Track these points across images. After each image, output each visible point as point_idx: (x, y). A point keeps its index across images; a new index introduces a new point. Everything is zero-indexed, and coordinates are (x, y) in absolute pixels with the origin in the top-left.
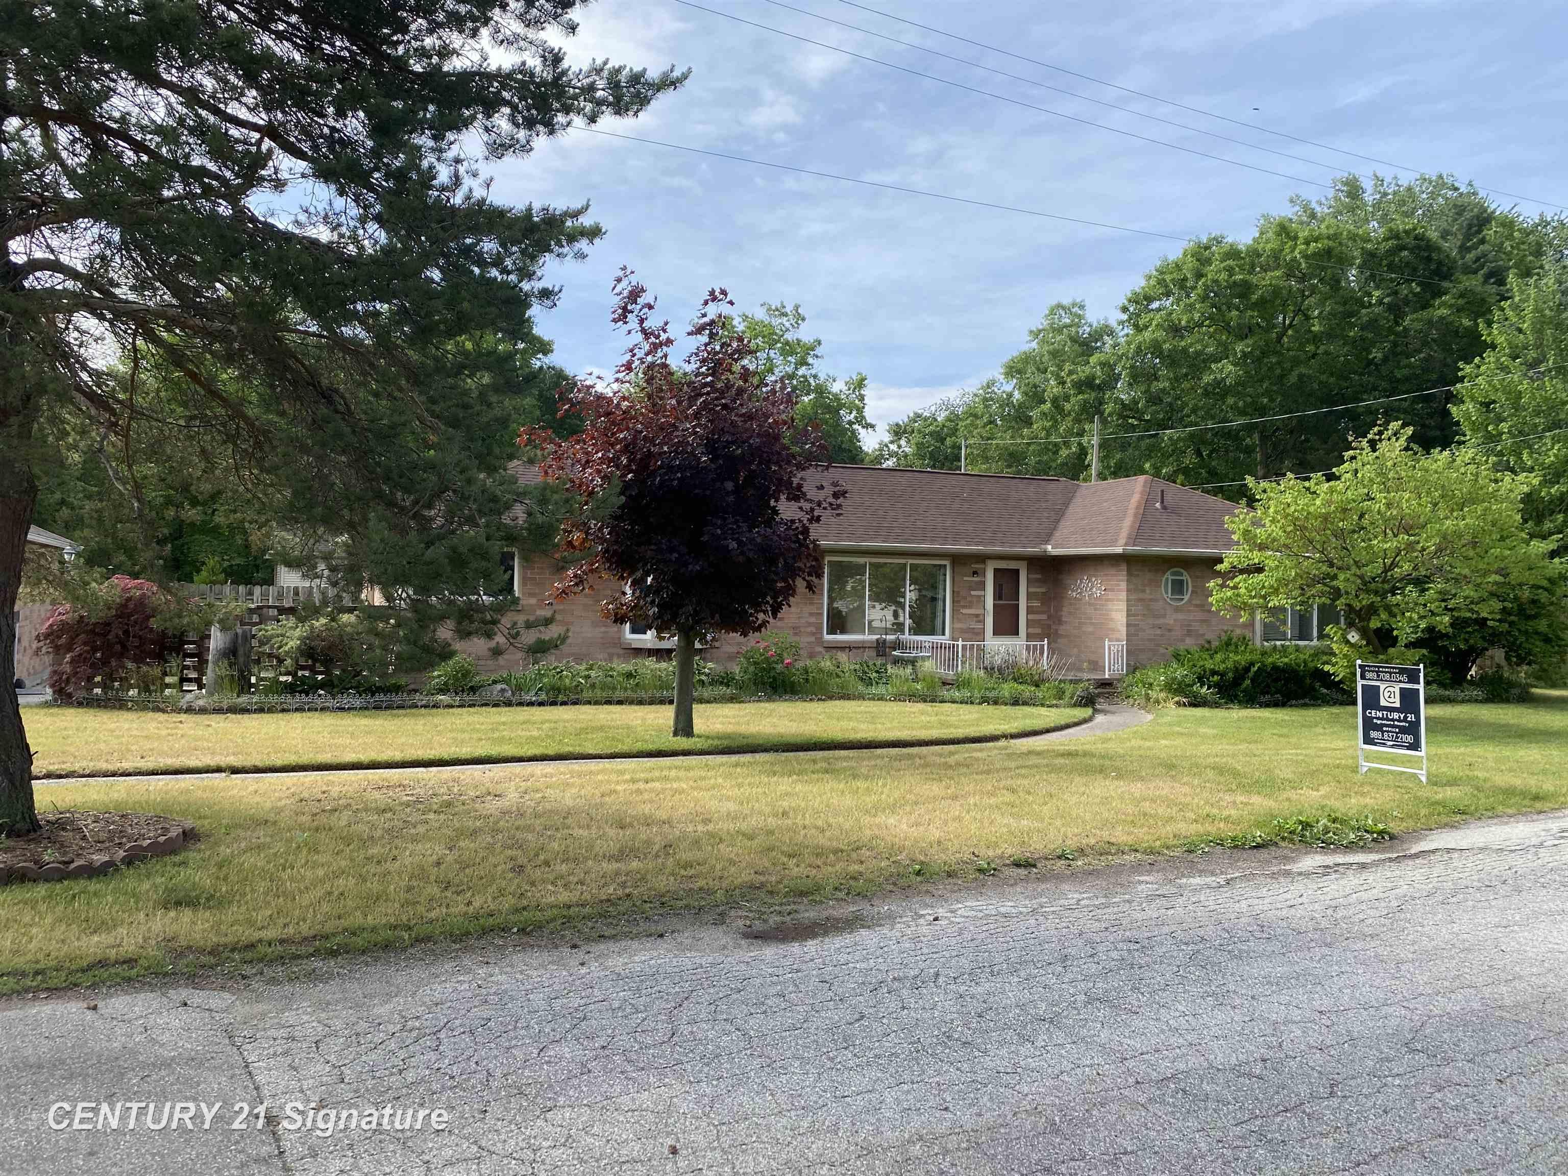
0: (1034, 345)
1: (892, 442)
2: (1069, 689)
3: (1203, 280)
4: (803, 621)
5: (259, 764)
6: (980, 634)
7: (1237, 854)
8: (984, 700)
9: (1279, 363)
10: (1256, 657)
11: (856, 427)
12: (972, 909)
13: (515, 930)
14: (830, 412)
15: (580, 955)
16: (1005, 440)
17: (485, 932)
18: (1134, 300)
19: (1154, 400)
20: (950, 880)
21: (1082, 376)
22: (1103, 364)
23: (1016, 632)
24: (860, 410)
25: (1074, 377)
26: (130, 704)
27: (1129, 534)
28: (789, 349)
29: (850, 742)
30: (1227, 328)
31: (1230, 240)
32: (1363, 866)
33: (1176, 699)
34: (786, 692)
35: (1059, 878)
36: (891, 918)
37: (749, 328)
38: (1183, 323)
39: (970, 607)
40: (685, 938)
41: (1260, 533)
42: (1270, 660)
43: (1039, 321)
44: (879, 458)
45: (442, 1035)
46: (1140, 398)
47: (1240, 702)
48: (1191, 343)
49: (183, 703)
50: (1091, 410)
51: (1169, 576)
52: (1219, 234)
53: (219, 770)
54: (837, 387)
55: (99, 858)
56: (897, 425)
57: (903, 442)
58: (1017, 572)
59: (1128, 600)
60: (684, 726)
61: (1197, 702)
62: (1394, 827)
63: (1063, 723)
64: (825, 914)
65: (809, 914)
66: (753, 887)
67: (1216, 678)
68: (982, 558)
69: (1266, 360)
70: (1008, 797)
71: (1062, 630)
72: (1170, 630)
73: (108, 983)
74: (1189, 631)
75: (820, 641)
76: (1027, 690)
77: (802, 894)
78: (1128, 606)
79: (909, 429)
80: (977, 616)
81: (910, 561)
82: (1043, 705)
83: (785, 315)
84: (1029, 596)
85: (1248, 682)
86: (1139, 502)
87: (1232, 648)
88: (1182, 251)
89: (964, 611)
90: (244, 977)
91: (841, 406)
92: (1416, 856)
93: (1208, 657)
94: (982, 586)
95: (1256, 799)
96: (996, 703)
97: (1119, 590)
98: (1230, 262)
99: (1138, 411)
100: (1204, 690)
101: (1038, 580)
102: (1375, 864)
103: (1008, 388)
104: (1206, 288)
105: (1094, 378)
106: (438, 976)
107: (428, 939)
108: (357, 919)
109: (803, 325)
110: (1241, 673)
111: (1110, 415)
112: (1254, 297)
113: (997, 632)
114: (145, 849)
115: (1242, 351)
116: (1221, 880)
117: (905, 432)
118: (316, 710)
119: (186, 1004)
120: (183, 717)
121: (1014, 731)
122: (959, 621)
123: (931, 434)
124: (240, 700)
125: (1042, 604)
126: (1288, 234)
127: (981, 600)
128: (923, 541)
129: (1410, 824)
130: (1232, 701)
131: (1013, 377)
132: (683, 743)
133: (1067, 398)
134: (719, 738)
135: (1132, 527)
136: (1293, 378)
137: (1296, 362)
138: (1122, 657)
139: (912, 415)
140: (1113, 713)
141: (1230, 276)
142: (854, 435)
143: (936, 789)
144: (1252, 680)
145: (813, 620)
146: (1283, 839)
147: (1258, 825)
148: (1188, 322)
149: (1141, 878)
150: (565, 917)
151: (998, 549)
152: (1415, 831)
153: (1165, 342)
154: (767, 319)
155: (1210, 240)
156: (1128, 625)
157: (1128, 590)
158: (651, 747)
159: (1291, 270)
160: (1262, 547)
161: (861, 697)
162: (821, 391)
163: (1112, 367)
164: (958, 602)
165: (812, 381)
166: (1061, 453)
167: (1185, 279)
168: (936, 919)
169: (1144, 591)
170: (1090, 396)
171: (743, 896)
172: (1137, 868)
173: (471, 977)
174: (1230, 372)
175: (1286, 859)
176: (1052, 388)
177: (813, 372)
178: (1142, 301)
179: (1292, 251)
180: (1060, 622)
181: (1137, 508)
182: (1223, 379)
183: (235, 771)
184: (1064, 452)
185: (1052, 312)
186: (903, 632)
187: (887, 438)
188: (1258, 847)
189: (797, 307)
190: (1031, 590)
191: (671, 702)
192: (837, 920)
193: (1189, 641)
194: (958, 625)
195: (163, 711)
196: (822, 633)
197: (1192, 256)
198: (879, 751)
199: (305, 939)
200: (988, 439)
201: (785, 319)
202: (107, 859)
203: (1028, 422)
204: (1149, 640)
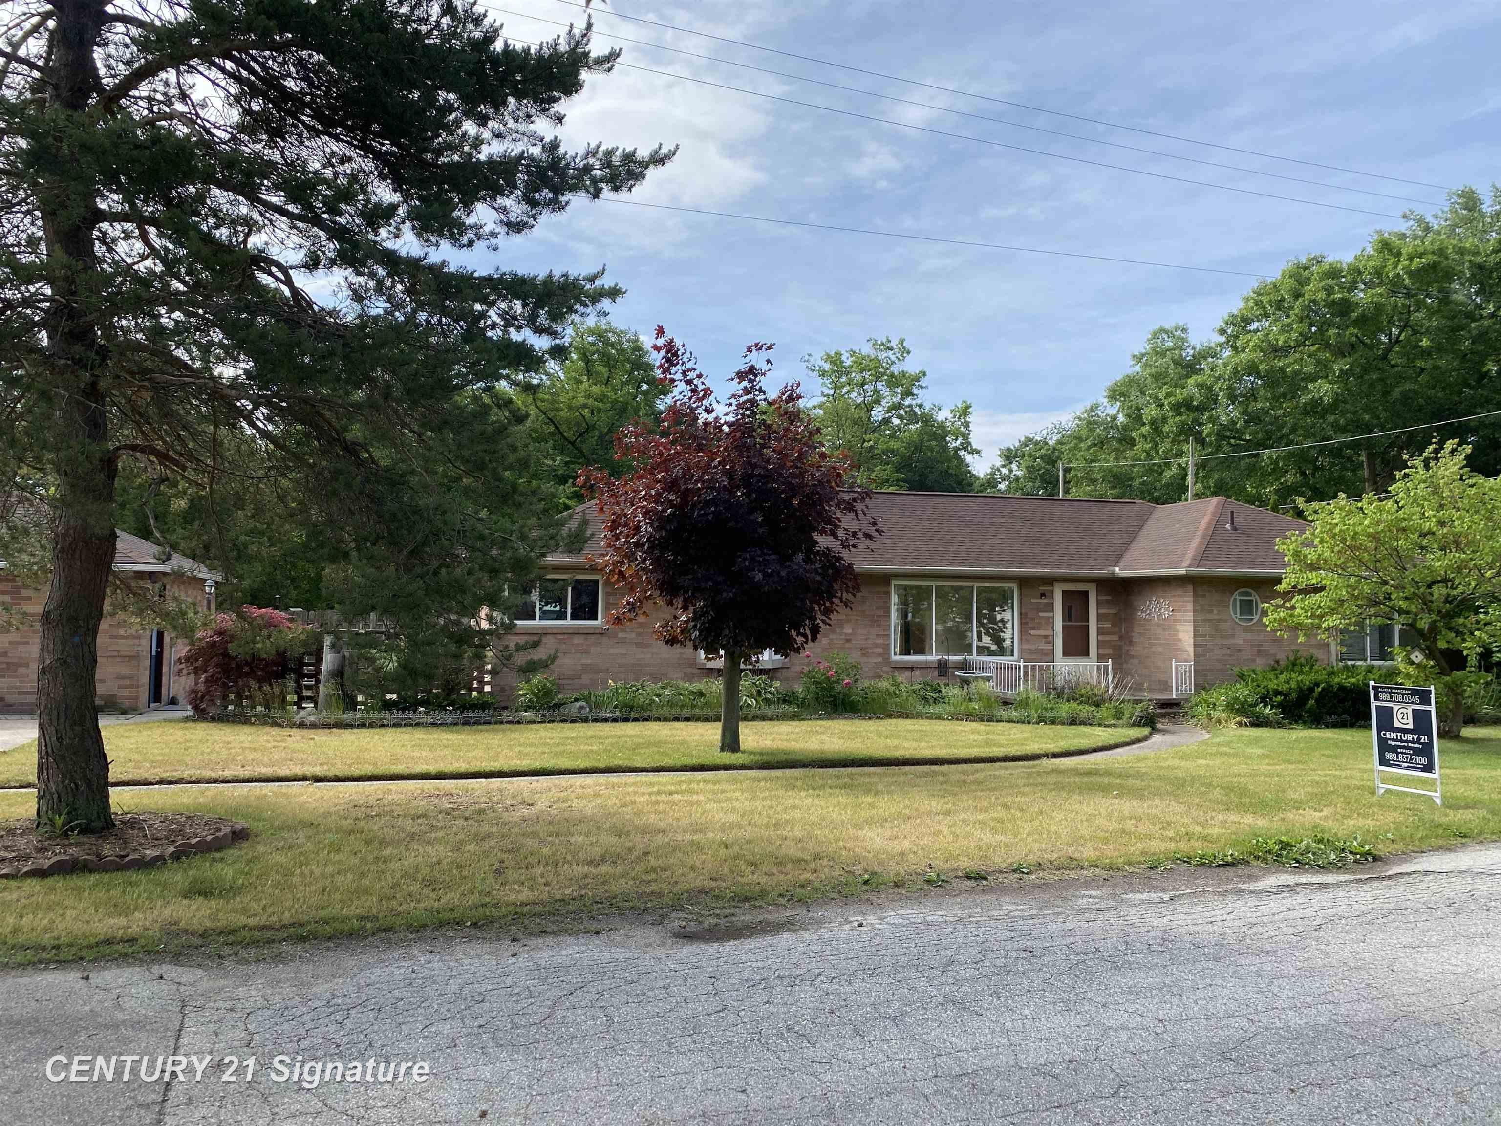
0: (1138, 368)
1: (1004, 466)
2: (1127, 708)
3: (1300, 300)
4: (870, 642)
5: (340, 774)
6: (1049, 655)
7: (1202, 870)
8: (1041, 720)
9: (1381, 380)
10: (1322, 676)
11: (961, 453)
12: (902, 916)
13: (468, 924)
14: (935, 439)
15: (517, 947)
16: (1107, 461)
17: (441, 924)
18: (1232, 321)
19: (1254, 419)
20: (896, 890)
21: (1180, 398)
22: (1200, 386)
23: (1086, 653)
24: (966, 436)
25: (1172, 399)
26: (253, 720)
27: (1194, 556)
28: (894, 381)
29: (888, 759)
30: (1327, 345)
31: (1330, 259)
32: (1323, 886)
33: (1238, 719)
34: (846, 711)
35: (1004, 890)
36: (820, 923)
37: (855, 362)
38: (1280, 343)
39: (1039, 628)
40: (617, 937)
41: (1311, 555)
42: (1337, 680)
43: (1142, 346)
44: (991, 482)
45: (353, 1012)
46: (1239, 419)
47: (1304, 723)
48: (1289, 364)
49: (297, 719)
50: (1187, 432)
51: (1237, 596)
52: (1318, 254)
53: (304, 778)
54: (941, 416)
55: (150, 853)
56: (1008, 449)
57: (1014, 466)
58: (1086, 594)
59: (1194, 621)
60: (731, 742)
61: (1259, 722)
62: (1382, 849)
63: (1112, 742)
64: (760, 918)
65: (745, 917)
66: (702, 891)
67: (1279, 698)
68: (1050, 581)
69: (1366, 377)
70: (999, 813)
71: (1135, 650)
72: (1239, 651)
73: (107, 958)
74: (1259, 651)
75: (887, 661)
76: (1085, 710)
77: (747, 899)
78: (1195, 626)
79: (1019, 453)
80: (1046, 637)
81: (977, 584)
82: (1100, 725)
83: (891, 349)
84: (1100, 617)
85: (1312, 702)
86: (1209, 523)
87: (1297, 668)
88: (1280, 273)
89: (1032, 632)
90: (220, 957)
91: (946, 433)
92: (1390, 877)
93: (1272, 676)
94: (1050, 608)
95: (1249, 819)
96: (1053, 723)
97: (1186, 611)
98: (1330, 281)
99: (1237, 431)
100: (1267, 710)
101: (1108, 601)
102: (1339, 884)
103: (1112, 411)
104: (1304, 308)
105: (1192, 399)
106: (383, 962)
107: (389, 929)
108: (336, 910)
109: (908, 358)
110: (1304, 694)
111: (1208, 435)
112: (1354, 315)
113: (1066, 653)
114: (193, 846)
115: (1341, 370)
116: (1166, 897)
117: (1016, 456)
118: (411, 725)
119: (161, 978)
120: (295, 731)
121: (1057, 750)
122: (1028, 641)
123: (1042, 457)
124: (345, 716)
125: (1113, 625)
126: (1390, 250)
127: (1051, 622)
128: (988, 564)
129: (1399, 846)
130: (1296, 722)
131: (1116, 400)
132: (728, 758)
133: (1164, 420)
134: (761, 754)
135: (1199, 547)
136: (1396, 393)
137: (1401, 378)
138: (1190, 677)
139: (1023, 439)
140: (1173, 733)
141: (1329, 295)
142: (961, 461)
143: (935, 805)
144: (1317, 700)
145: (880, 641)
146: (1257, 858)
147: (1234, 845)
148: (1285, 342)
149: (1087, 893)
150: (516, 913)
151: (1063, 571)
152: (1404, 853)
153: (1261, 362)
154: (872, 354)
155: (1310, 260)
156: (1195, 646)
157: (1194, 611)
158: (695, 761)
159: (1395, 285)
160: (1314, 567)
161: (919, 716)
162: (927, 419)
163: (1210, 389)
164: (1027, 623)
165: (917, 410)
166: (1165, 474)
167: (1283, 300)
168: (860, 925)
169: (1211, 612)
170: (1186, 418)
171: (689, 900)
172: (1089, 883)
173: (410, 963)
174: (1327, 391)
175: (1251, 878)
176: (1150, 412)
177: (919, 402)
178: (1242, 322)
179: (1395, 267)
180: (1131, 643)
181: (1206, 529)
182: (1321, 398)
183: (318, 779)
184: (1168, 474)
185: (1155, 336)
186: (970, 653)
187: (999, 462)
188: (1226, 865)
189: (902, 341)
190: (1101, 611)
191: (718, 719)
192: (768, 923)
193: (1259, 661)
194: (1025, 646)
195: (280, 726)
196: (889, 654)
197: (1291, 276)
198: (907, 768)
199: (284, 926)
200: (1092, 461)
201: (891, 353)
202: (158, 854)
203: (1132, 443)
204: (1217, 660)
